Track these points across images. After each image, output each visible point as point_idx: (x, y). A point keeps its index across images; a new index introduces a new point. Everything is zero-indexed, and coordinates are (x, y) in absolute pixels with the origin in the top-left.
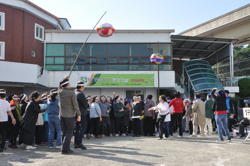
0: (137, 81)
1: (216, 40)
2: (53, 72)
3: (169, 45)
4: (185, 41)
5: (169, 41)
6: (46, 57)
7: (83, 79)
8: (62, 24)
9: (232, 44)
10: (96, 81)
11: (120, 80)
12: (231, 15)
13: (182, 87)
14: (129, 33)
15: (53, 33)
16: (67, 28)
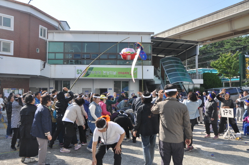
0: (123, 73)
1: (187, 41)
2: (54, 65)
3: (150, 45)
4: (162, 42)
5: (150, 41)
6: (48, 53)
7: (79, 71)
8: (62, 26)
9: (198, 45)
10: (90, 73)
11: (109, 73)
12: (194, 22)
13: (159, 79)
14: (117, 34)
15: (54, 33)
16: (67, 29)
